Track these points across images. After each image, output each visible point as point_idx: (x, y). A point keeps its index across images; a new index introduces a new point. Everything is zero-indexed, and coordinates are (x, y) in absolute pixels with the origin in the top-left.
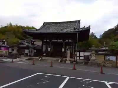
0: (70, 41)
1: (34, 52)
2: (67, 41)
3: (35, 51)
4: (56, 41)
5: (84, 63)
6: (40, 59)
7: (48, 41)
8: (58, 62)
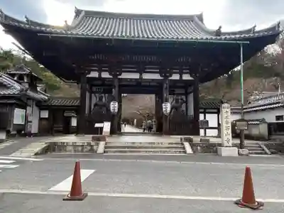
0: (186, 77)
1: (41, 119)
2: (176, 77)
4: (136, 76)
5: (267, 151)
6: (102, 144)
8: (185, 152)
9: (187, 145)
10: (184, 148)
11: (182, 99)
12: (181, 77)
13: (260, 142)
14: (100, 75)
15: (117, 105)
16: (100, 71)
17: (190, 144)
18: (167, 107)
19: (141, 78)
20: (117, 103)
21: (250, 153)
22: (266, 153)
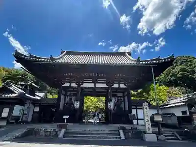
0: (122, 86)
1: (34, 112)
2: (116, 86)
3: (37, 109)
4: (92, 85)
5: (179, 137)
7: (74, 85)
8: (120, 138)
9: (121, 132)
10: (119, 135)
11: (121, 100)
12: (119, 86)
13: (173, 130)
14: (70, 85)
15: (79, 103)
16: (70, 83)
17: (124, 132)
18: (111, 105)
19: (95, 87)
20: (79, 102)
21: (166, 139)
22: (178, 139)
